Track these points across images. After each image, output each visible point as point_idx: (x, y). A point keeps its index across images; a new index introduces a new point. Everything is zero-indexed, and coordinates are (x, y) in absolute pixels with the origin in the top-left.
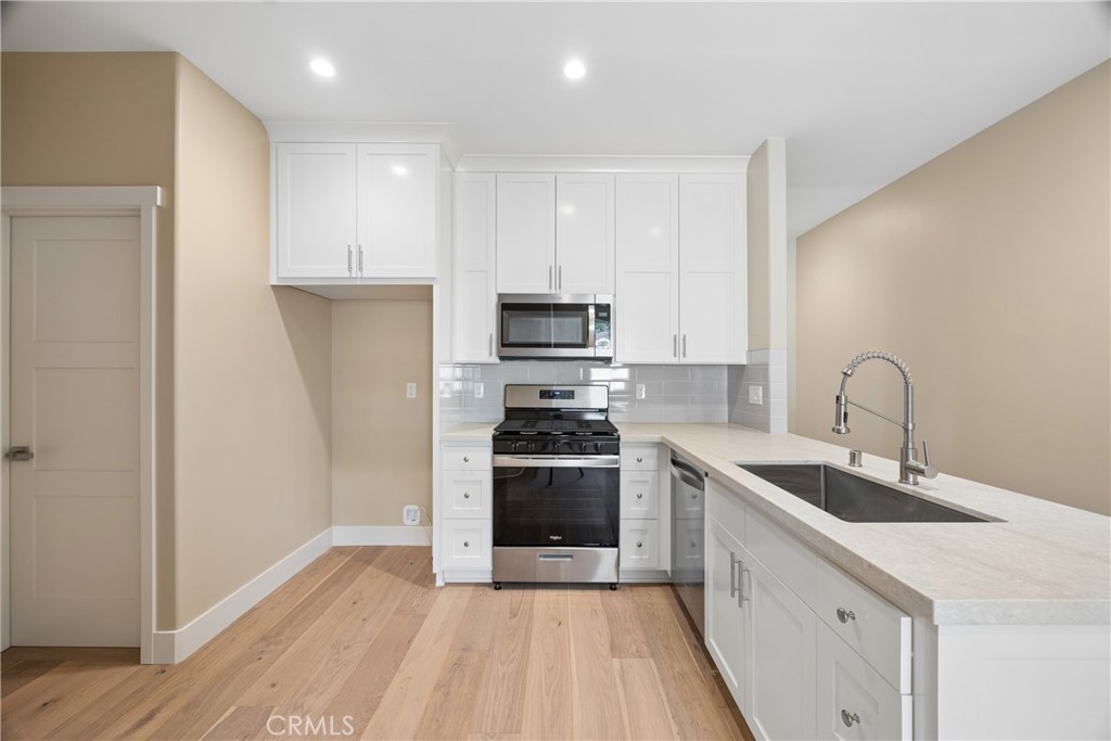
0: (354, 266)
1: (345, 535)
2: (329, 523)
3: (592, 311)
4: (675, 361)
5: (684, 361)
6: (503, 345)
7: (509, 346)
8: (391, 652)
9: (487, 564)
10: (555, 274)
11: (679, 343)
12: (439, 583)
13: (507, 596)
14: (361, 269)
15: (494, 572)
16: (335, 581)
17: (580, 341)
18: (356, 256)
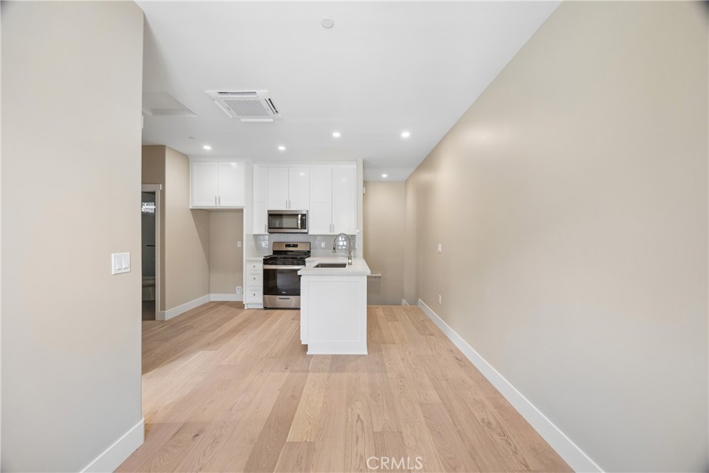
0: (217, 202)
1: (215, 297)
2: (209, 293)
3: (300, 216)
4: (330, 234)
5: (333, 234)
6: (269, 228)
7: (272, 228)
8: (228, 319)
9: (261, 301)
10: (288, 203)
11: (332, 227)
12: (246, 308)
13: (267, 311)
14: (219, 203)
15: (264, 304)
16: (212, 307)
17: (296, 227)
18: (218, 199)
